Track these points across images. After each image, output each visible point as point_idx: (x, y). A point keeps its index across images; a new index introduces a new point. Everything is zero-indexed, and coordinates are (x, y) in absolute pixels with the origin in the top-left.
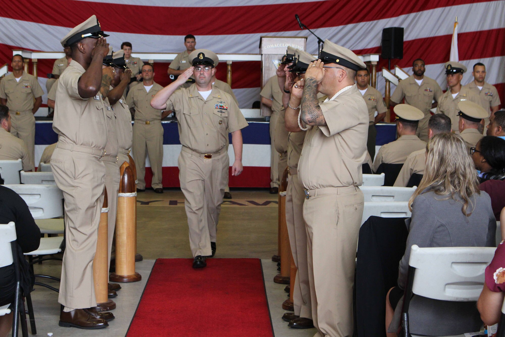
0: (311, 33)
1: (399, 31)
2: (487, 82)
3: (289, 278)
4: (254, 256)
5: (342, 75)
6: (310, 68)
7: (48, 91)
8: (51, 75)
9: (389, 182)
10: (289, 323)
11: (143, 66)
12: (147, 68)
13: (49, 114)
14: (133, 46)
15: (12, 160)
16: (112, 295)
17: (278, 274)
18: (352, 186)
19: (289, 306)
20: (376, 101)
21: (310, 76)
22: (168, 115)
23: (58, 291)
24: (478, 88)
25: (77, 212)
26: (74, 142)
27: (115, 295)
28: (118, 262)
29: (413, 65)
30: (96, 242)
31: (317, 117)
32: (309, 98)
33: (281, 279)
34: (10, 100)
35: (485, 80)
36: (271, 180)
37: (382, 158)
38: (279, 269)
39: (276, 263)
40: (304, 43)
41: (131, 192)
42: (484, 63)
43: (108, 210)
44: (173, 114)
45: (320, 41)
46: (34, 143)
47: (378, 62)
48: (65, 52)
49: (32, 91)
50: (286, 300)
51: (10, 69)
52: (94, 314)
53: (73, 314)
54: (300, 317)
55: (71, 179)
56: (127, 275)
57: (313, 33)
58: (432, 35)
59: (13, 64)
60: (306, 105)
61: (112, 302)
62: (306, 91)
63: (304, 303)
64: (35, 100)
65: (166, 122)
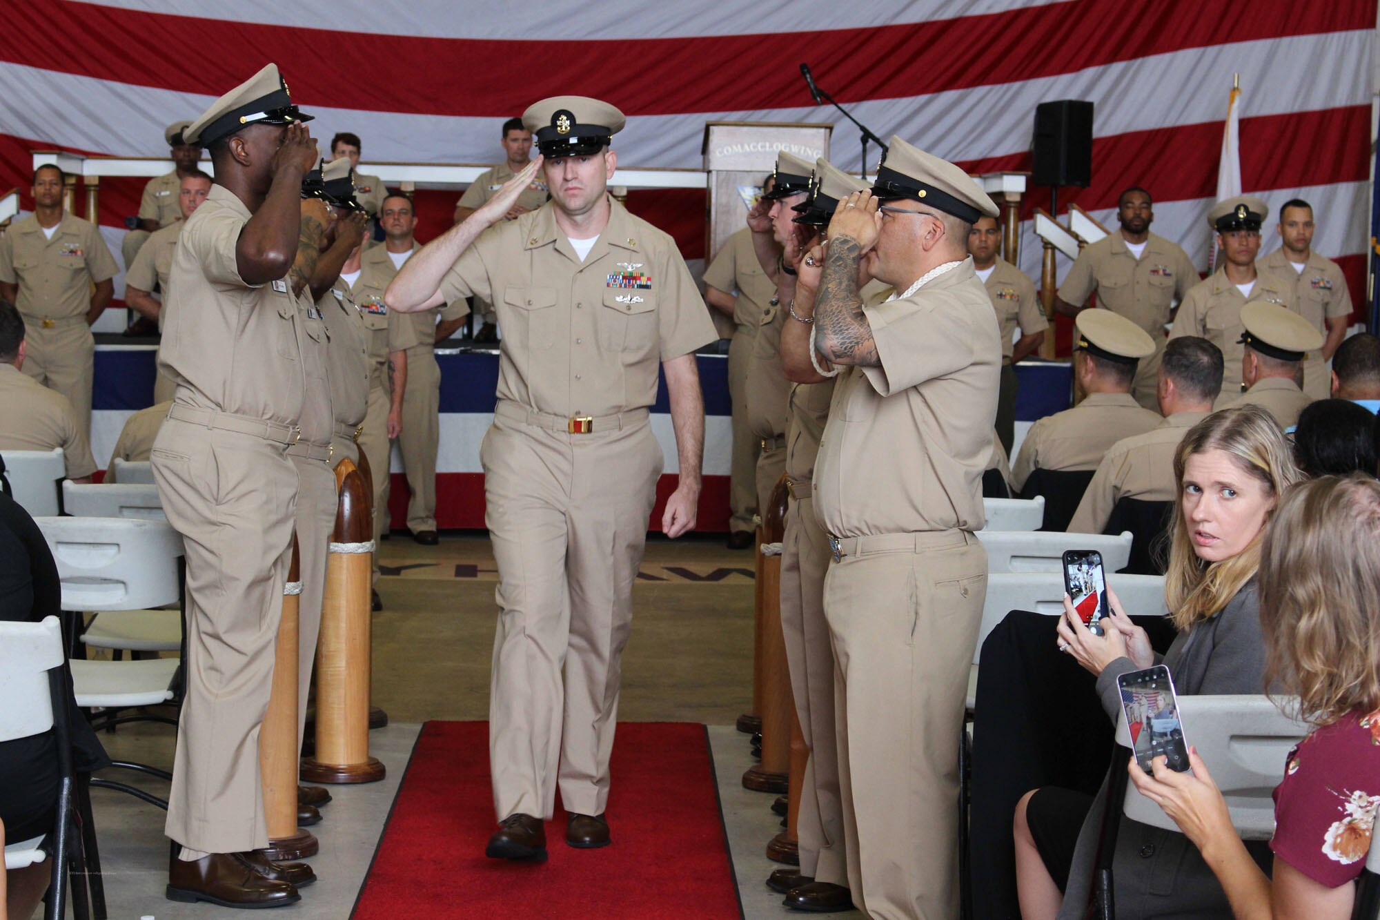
0: (842, 113)
1: (1082, 112)
2: (1317, 251)
3: (785, 777)
4: (688, 716)
5: (932, 231)
6: (841, 212)
7: (128, 264)
8: (135, 222)
9: (1056, 520)
10: (787, 897)
11: (385, 199)
12: (397, 204)
13: (129, 327)
14: (363, 144)
15: (36, 450)
16: (307, 818)
17: (755, 764)
18: (956, 530)
19: (783, 850)
20: (1019, 300)
21: (843, 231)
22: (453, 332)
23: (165, 805)
24: (1292, 267)
25: (224, 593)
26: (218, 405)
27: (316, 818)
28: (322, 728)
29: (1120, 203)
30: (272, 673)
31: (857, 343)
32: (837, 291)
33: (762, 780)
34: (28, 288)
35: (1311, 246)
36: (730, 513)
37: (1034, 454)
38: (757, 753)
39: (749, 737)
40: (825, 140)
41: (361, 541)
42: (1308, 201)
43: (299, 589)
44: (465, 331)
45: (867, 136)
46: (90, 406)
47: (1022, 195)
48: (174, 158)
49: (88, 267)
50: (777, 836)
51: (27, 203)
52: (260, 868)
53: (204, 867)
54: (817, 880)
55: (209, 503)
56: (346, 763)
57: (846, 114)
58: (1169, 123)
59: (38, 191)
60: (829, 310)
61: (309, 836)
62: (829, 271)
63: (827, 843)
64: (94, 290)
65: (447, 352)
